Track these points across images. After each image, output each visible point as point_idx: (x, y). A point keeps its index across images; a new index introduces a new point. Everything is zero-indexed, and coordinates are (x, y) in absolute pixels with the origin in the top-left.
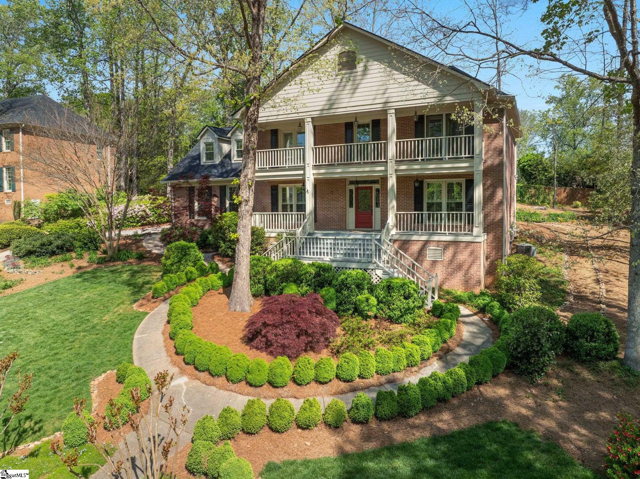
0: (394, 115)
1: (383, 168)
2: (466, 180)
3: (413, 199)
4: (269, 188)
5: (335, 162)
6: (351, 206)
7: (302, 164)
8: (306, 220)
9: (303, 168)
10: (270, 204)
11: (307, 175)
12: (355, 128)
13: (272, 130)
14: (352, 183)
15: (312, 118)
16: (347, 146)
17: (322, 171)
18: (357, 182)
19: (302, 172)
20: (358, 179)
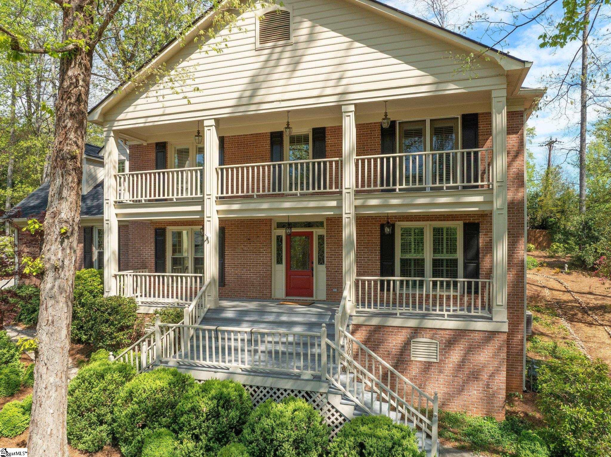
0: (352, 115)
1: (334, 203)
2: (465, 225)
3: (378, 252)
4: (153, 232)
5: (253, 191)
6: (279, 262)
7: (199, 195)
8: (204, 288)
9: (200, 202)
10: (153, 257)
11: (207, 213)
12: (286, 140)
13: (157, 144)
14: (281, 225)
15: (217, 121)
16: (274, 166)
17: (235, 207)
18: (289, 225)
19: (198, 208)
20: (291, 221)
